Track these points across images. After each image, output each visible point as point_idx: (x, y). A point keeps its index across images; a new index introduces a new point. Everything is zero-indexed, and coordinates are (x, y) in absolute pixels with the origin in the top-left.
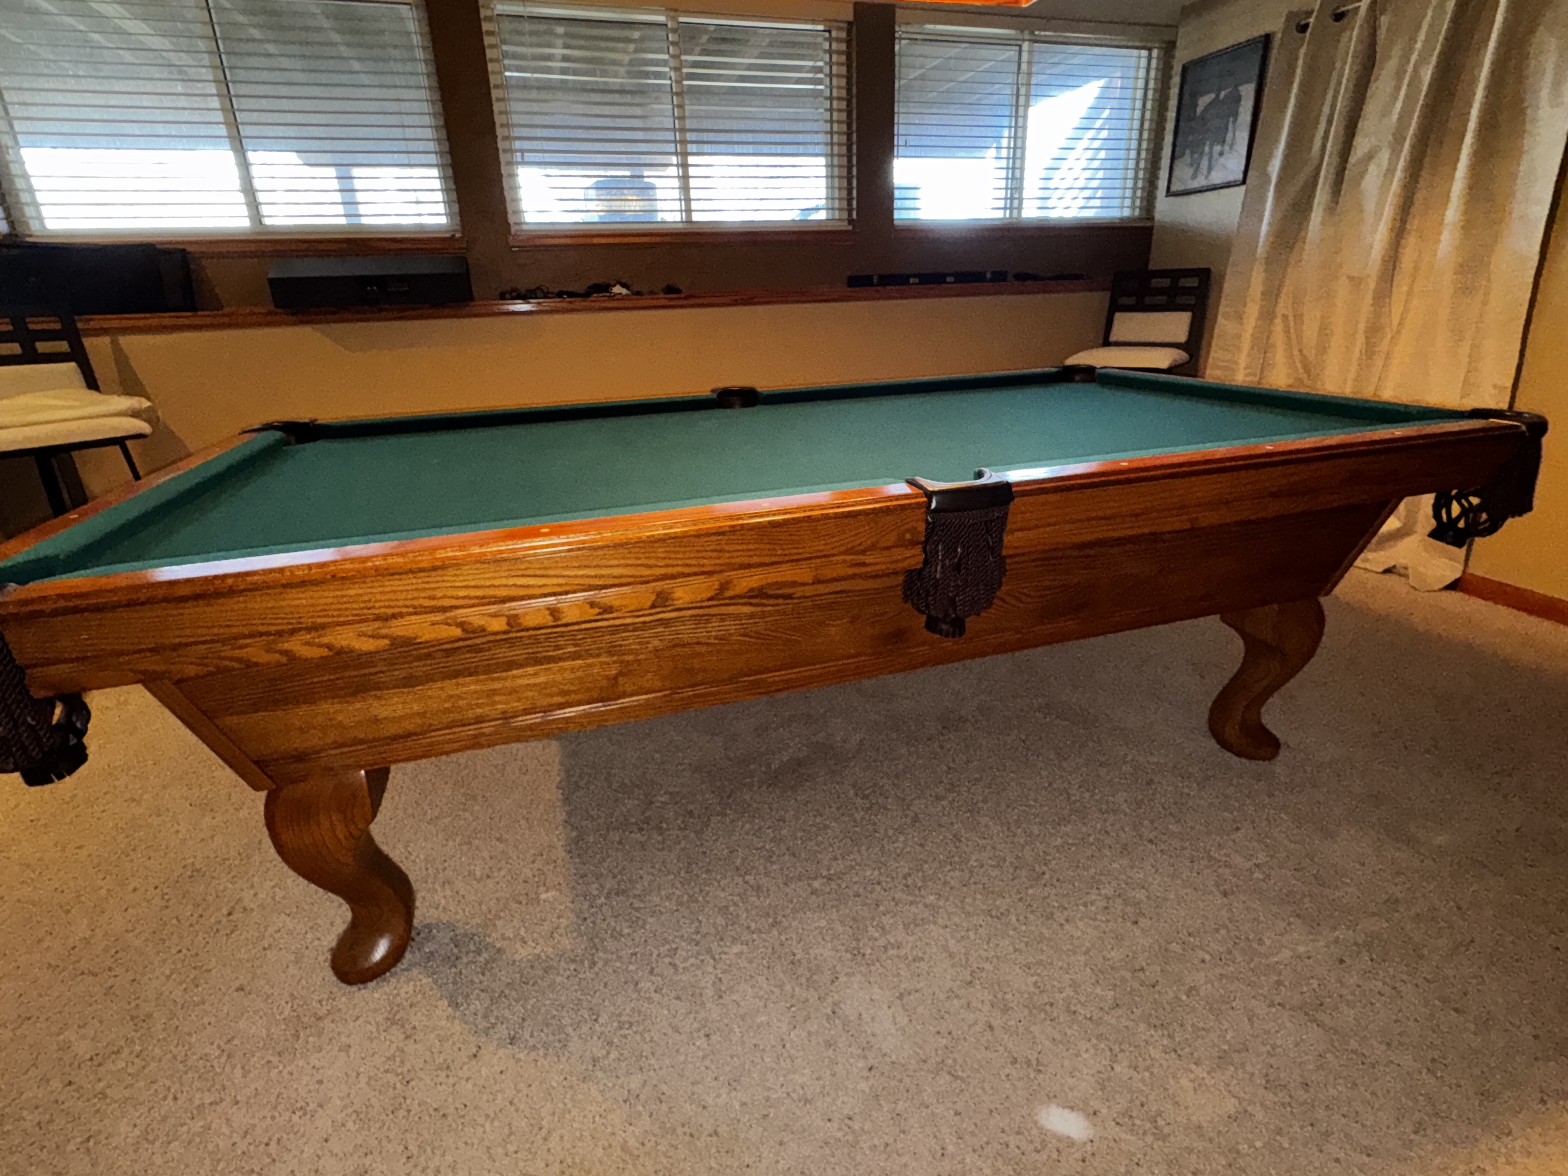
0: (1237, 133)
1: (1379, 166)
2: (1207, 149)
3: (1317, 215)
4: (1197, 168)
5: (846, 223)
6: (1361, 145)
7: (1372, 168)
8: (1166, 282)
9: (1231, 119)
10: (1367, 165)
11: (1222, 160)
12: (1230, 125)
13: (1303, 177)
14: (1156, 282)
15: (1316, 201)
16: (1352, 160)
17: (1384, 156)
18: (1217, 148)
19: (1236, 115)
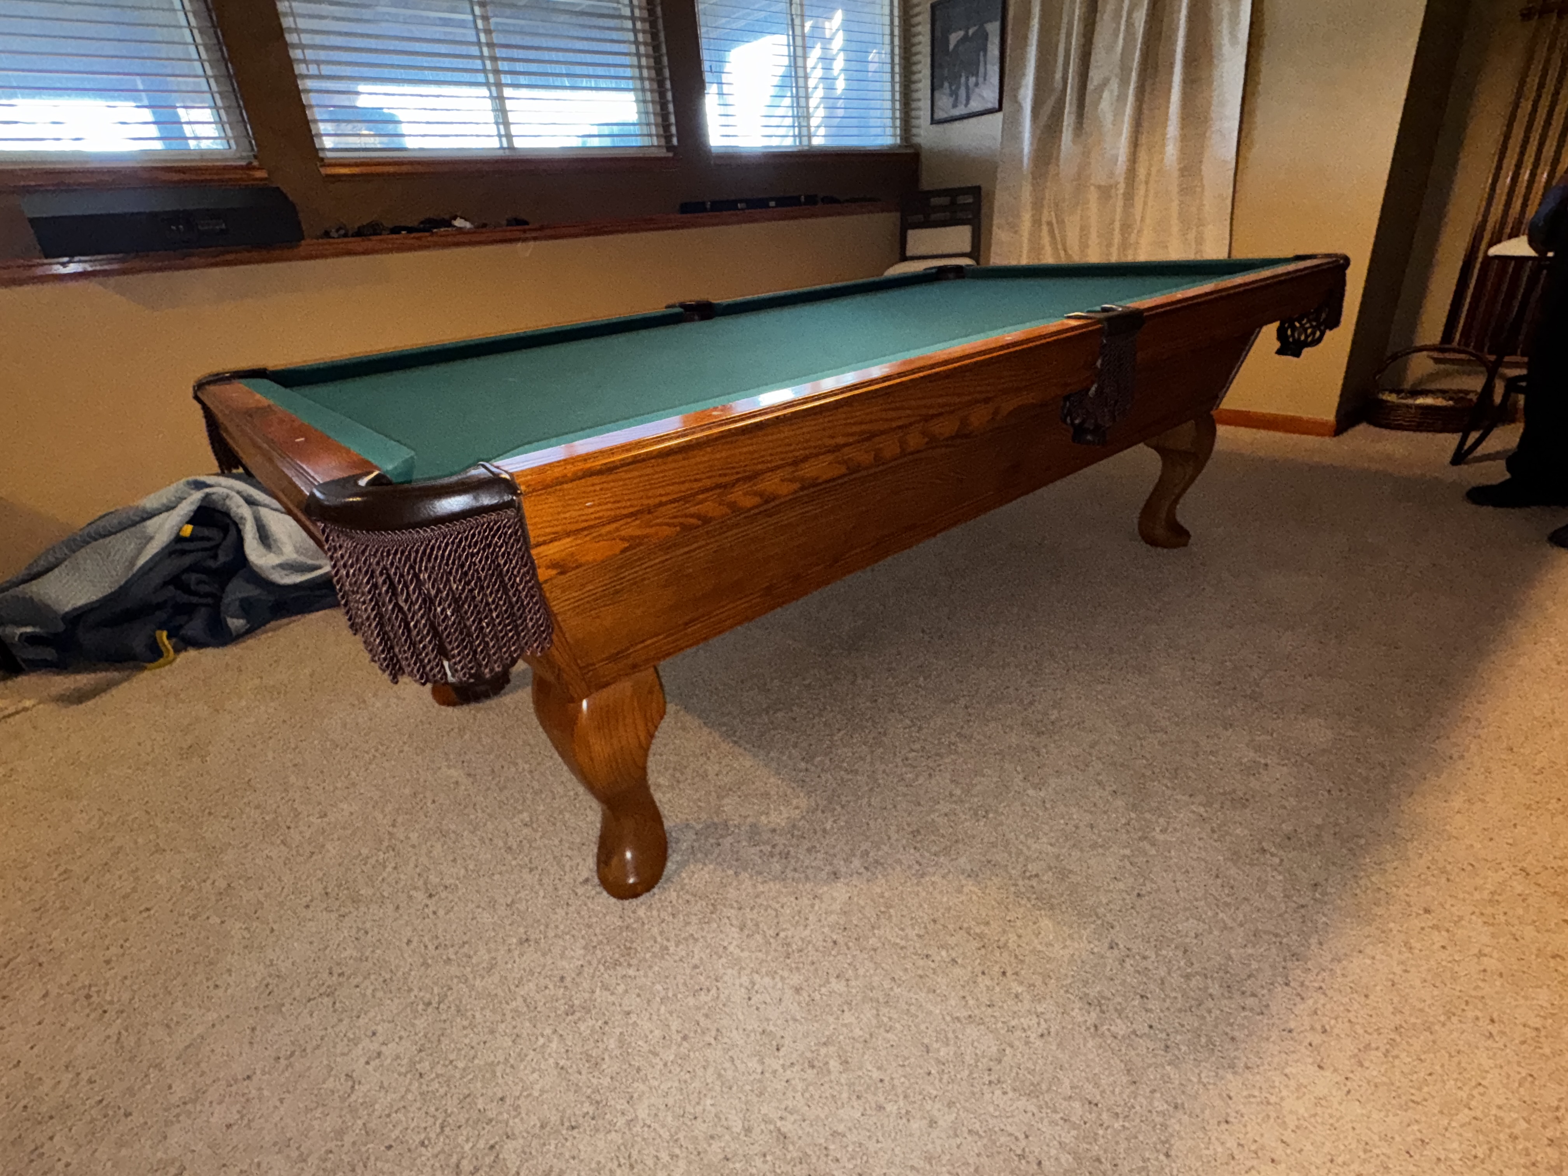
0: (989, 66)
1: (1112, 91)
2: (963, 80)
3: (1067, 135)
4: (956, 99)
5: (664, 150)
6: (1095, 77)
7: (1106, 94)
8: (944, 201)
9: (982, 54)
10: (1102, 91)
11: (977, 90)
12: (982, 58)
13: (1051, 102)
14: (935, 201)
15: (1065, 123)
16: (1091, 87)
17: (1114, 84)
18: (972, 80)
19: (985, 50)
